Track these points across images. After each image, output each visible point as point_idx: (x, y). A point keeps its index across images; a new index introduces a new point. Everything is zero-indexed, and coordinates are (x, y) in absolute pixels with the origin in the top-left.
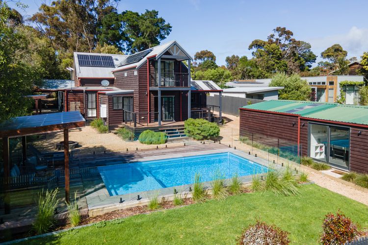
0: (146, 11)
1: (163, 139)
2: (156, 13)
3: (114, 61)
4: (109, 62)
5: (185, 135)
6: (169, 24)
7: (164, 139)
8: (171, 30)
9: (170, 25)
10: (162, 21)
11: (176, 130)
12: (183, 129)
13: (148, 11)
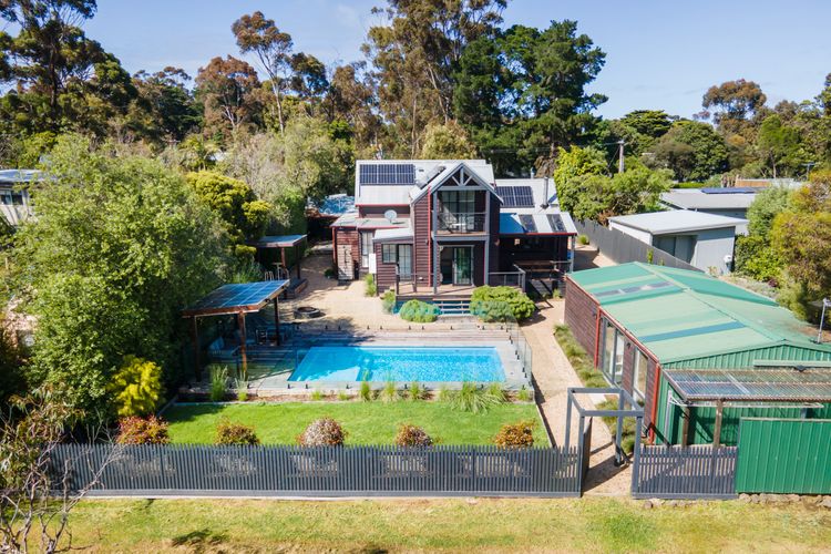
0: (551, 24)
1: (430, 314)
2: (570, 27)
3: (417, 172)
4: (406, 177)
5: (469, 312)
6: (598, 50)
7: (432, 315)
8: (602, 63)
9: (602, 51)
10: (585, 42)
11: (459, 302)
12: (469, 302)
13: (555, 24)
